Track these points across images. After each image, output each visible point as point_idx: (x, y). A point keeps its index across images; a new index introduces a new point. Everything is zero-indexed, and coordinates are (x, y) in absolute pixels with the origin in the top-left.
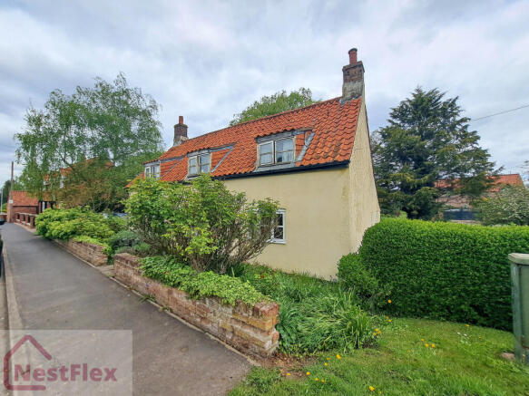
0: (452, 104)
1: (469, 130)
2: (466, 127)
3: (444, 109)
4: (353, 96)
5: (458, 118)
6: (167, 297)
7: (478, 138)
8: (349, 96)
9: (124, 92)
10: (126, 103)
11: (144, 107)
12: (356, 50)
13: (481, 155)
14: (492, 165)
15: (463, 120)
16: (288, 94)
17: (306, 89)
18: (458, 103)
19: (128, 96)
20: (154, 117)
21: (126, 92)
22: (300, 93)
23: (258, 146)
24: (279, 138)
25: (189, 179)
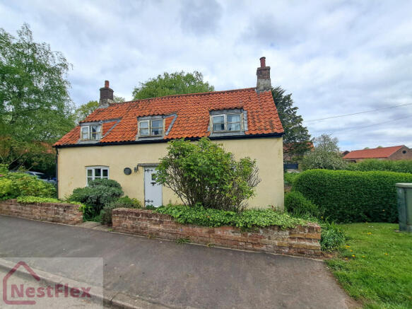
0: (288, 97)
1: (297, 115)
2: (295, 113)
3: (284, 100)
4: (265, 89)
5: (292, 107)
6: (208, 236)
7: (302, 120)
8: (262, 88)
9: (30, 46)
10: (33, 57)
11: (52, 65)
12: (265, 58)
13: (303, 130)
14: (309, 136)
15: (295, 108)
16: (185, 75)
17: (199, 72)
18: (291, 98)
19: (34, 51)
20: (63, 77)
21: (32, 46)
22: (194, 76)
23: (211, 117)
24: (230, 113)
25: (140, 140)
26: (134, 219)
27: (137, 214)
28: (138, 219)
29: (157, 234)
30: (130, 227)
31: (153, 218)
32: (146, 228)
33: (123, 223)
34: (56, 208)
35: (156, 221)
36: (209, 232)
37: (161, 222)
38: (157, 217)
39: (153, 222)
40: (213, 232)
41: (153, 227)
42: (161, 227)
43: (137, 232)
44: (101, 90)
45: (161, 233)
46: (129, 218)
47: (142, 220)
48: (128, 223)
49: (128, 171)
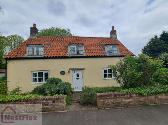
23: (106, 47)
24: (114, 46)
25: (70, 56)
26: (114, 98)
27: (115, 95)
28: (117, 98)
29: (129, 104)
30: (111, 103)
31: (125, 96)
32: (122, 102)
33: (106, 102)
34: (44, 101)
35: (128, 97)
36: (155, 98)
37: (131, 97)
38: (128, 95)
39: (126, 98)
40: (157, 97)
41: (126, 101)
42: (130, 100)
43: (116, 106)
44: (31, 28)
45: (131, 103)
46: (110, 98)
47: (119, 98)
48: (110, 101)
49: (63, 73)
